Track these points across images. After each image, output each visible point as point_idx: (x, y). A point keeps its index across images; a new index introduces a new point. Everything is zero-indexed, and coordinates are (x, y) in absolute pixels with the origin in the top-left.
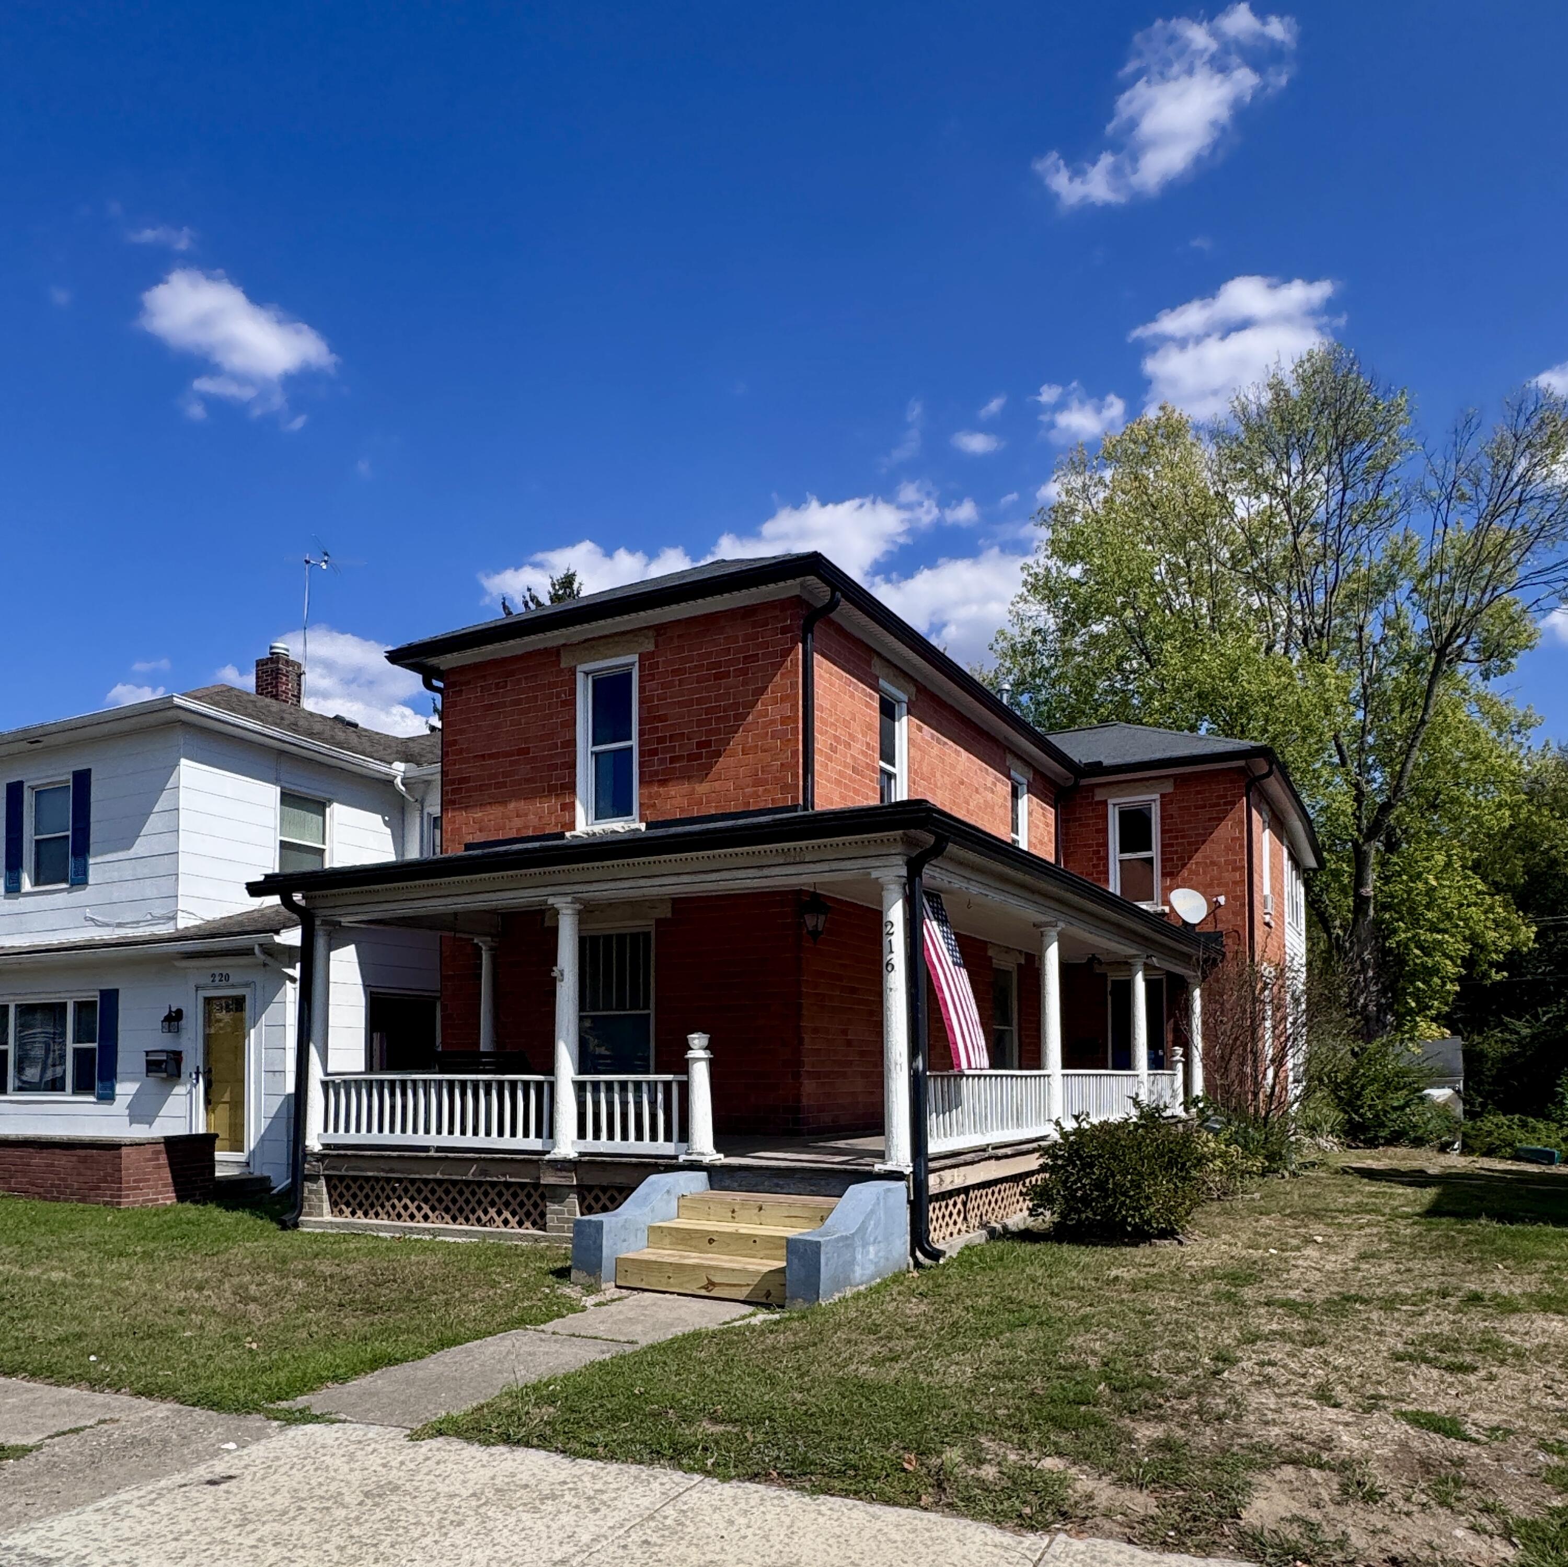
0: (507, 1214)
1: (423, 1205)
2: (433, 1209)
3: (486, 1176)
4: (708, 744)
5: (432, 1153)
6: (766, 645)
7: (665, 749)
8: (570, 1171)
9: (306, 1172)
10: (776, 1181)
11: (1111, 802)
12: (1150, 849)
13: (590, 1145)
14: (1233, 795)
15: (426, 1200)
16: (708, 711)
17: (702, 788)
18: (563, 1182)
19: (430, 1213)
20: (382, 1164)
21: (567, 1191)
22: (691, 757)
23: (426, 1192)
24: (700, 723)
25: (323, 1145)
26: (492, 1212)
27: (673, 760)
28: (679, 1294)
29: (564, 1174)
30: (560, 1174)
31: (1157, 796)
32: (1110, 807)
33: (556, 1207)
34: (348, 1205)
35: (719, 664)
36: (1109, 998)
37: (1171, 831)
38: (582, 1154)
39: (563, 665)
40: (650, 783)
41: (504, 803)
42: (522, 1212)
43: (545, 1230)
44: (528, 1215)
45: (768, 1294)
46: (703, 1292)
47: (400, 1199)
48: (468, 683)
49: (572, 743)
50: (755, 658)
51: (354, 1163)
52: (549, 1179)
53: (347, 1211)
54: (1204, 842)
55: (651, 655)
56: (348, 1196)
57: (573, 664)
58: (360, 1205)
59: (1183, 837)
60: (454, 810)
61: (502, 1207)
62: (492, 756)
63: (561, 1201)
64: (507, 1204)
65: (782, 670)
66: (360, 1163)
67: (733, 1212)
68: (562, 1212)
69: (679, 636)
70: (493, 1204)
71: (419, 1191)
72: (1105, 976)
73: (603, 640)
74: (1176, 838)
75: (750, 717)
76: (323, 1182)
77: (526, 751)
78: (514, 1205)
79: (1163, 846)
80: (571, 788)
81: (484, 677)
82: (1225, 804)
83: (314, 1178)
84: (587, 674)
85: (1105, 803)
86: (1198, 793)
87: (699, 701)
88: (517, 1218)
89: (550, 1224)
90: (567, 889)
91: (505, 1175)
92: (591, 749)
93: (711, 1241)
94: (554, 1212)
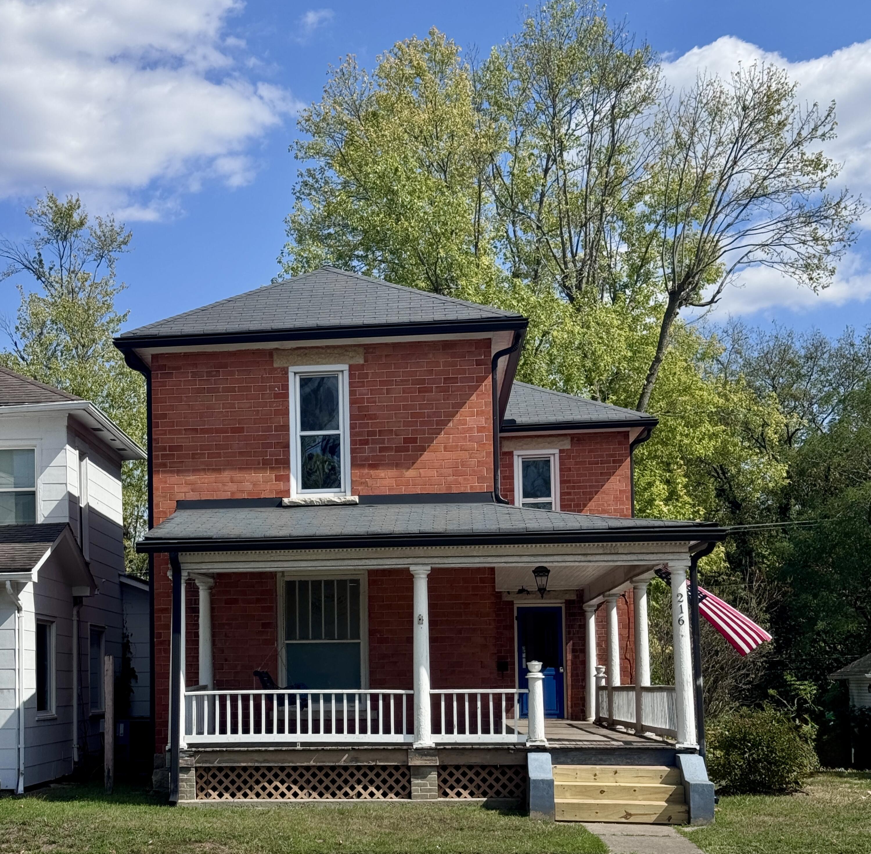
0: (372, 789)
1: (292, 786)
2: (302, 788)
3: (357, 762)
4: (414, 440)
5: (299, 747)
6: (464, 371)
7: (374, 442)
8: (435, 756)
9: (181, 766)
10: (600, 757)
11: (516, 453)
12: (549, 495)
13: (444, 738)
14: (620, 455)
15: (295, 782)
16: (413, 415)
17: (410, 473)
18: (428, 763)
19: (299, 791)
20: (256, 757)
21: (430, 769)
22: (398, 449)
23: (295, 776)
24: (407, 424)
25: (188, 744)
26: (359, 788)
27: (382, 450)
28: (605, 822)
29: (429, 758)
30: (425, 758)
31: (557, 451)
32: (515, 458)
33: (419, 781)
34: (214, 789)
35: (423, 381)
36: (516, 622)
37: (569, 482)
38: (437, 744)
39: (275, 365)
40: (362, 466)
41: (218, 470)
42: (385, 788)
43: (410, 797)
44: (391, 788)
45: (670, 818)
46: (624, 820)
47: (270, 782)
48: (178, 368)
49: (286, 428)
50: (455, 380)
51: (226, 757)
52: (415, 761)
53: (215, 794)
54: (596, 493)
55: (361, 367)
56: (214, 783)
57: (286, 365)
58: (227, 789)
59: (579, 487)
60: (164, 472)
61: (368, 784)
62: (204, 431)
63: (424, 777)
64: (371, 782)
65: (478, 392)
66: (232, 756)
67: (595, 775)
68: (425, 785)
69: (386, 356)
70: (359, 782)
71: (289, 776)
72: (512, 603)
73: (316, 350)
74: (573, 488)
75: (451, 424)
76: (193, 772)
77: (241, 430)
78: (378, 782)
79: (562, 494)
80: (286, 463)
81: (195, 365)
82: (614, 462)
83: (187, 770)
84: (295, 373)
85: (511, 454)
86: (590, 451)
87: (405, 407)
88: (381, 791)
89: (414, 794)
90: (426, 561)
91: (373, 761)
92: (300, 433)
93: (602, 792)
94: (418, 785)
